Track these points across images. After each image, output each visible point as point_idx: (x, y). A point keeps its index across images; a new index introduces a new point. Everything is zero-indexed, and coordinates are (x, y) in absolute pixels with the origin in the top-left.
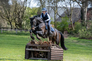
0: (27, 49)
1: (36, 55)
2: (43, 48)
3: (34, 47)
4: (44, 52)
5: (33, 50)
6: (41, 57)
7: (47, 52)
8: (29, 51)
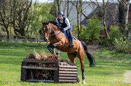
0: (24, 67)
1: (37, 75)
2: (47, 65)
3: (34, 64)
4: (49, 71)
5: (33, 67)
6: (44, 78)
7: (53, 71)
8: (27, 69)
